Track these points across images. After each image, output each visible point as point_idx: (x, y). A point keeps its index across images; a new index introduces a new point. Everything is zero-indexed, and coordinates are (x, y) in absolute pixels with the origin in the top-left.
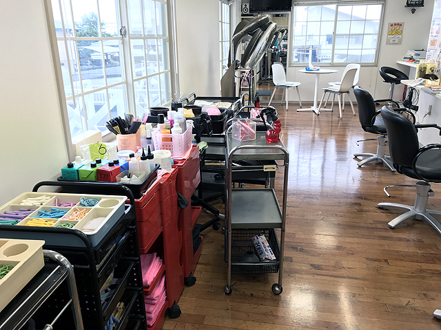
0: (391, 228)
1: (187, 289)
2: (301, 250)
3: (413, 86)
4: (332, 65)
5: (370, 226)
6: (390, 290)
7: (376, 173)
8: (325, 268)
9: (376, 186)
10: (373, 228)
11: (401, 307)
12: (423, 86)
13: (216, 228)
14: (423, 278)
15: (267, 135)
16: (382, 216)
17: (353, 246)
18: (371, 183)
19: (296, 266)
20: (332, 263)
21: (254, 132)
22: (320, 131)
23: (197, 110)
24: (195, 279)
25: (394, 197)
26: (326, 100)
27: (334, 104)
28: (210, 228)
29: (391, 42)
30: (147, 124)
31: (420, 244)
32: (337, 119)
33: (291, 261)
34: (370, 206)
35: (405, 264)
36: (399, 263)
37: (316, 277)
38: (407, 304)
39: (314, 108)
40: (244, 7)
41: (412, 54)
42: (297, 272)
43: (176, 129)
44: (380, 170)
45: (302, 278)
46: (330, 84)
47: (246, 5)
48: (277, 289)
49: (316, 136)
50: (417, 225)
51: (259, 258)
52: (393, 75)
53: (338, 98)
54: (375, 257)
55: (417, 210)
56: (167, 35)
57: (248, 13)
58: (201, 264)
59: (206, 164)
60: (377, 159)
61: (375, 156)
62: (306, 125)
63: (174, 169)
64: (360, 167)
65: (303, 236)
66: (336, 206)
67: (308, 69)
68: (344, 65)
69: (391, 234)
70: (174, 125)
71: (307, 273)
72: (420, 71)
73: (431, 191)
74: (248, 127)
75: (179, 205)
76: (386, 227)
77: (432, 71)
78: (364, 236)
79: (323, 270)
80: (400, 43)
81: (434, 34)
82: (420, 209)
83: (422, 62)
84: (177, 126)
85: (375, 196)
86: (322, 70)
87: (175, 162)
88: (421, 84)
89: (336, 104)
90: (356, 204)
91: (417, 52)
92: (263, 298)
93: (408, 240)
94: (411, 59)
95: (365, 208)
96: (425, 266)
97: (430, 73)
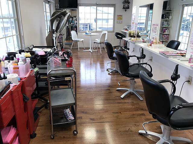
0: (122, 98)
1: (32, 140)
2: (86, 113)
3: (127, 40)
4: (96, 32)
5: (114, 98)
6: (122, 125)
7: (115, 76)
8: (96, 119)
9: (115, 81)
10: (115, 99)
11: (126, 131)
12: (130, 40)
13: (46, 108)
14: (134, 117)
15: (66, 63)
16: (118, 94)
17: (107, 108)
18: (114, 80)
19: (84, 120)
20: (99, 117)
21: (60, 62)
22: (93, 60)
23: (32, 53)
24: (36, 134)
25: (122, 85)
26: (95, 46)
27: (98, 48)
28: (44, 108)
29: (118, 22)
30: (5, 61)
31: (133, 104)
32: (100, 54)
33: (82, 118)
34: (114, 90)
35: (127, 113)
36: (125, 113)
37: (92, 124)
38: (129, 130)
39: (90, 50)
40: (56, 5)
41: (126, 27)
42: (84, 123)
43: (21, 63)
44: (117, 74)
45: (86, 126)
46: (96, 39)
47: (57, 5)
48: (75, 132)
49: (92, 62)
50: (131, 96)
51: (66, 119)
52: (120, 36)
53: (99, 46)
54: (116, 111)
55: (131, 90)
56: (16, 17)
57: (59, 8)
58: (39, 126)
59: (41, 78)
60: (115, 70)
61: (115, 69)
62: (87, 57)
63: (19, 83)
64: (109, 74)
65: (87, 106)
66: (100, 91)
67: (86, 33)
68: (101, 32)
69: (122, 101)
70: (19, 61)
71: (89, 123)
72: (129, 34)
73: (135, 82)
74: (58, 60)
75: (24, 100)
76: (120, 98)
77: (133, 34)
78: (111, 103)
79: (95, 120)
80: (122, 23)
81: (133, 20)
82: (132, 90)
83: (129, 31)
84: (21, 61)
85: (115, 85)
86: (92, 34)
87: (21, 79)
88: (130, 39)
89: (99, 48)
90: (108, 90)
91: (128, 27)
92: (69, 138)
93: (128, 103)
94: (126, 29)
95: (112, 91)
96: (135, 113)
97: (133, 35)
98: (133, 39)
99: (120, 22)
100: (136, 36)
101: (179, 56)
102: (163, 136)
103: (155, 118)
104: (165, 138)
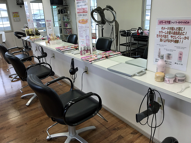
0: (27, 106)
3: (26, 40)
10: (20, 110)
14: (42, 124)
34: (18, 99)
35: (34, 121)
36: (32, 122)
64: (12, 81)
69: (28, 109)
72: (27, 33)
76: (25, 106)
80: (20, 21)
81: (28, 17)
85: (20, 93)
88: (29, 38)
90: (11, 101)
93: (35, 109)
94: (26, 27)
96: (42, 118)
97: (31, 33)
98: (32, 37)
99: (18, 20)
100: (35, 34)
101: (74, 50)
102: (70, 133)
103: (54, 121)
104: (71, 135)
